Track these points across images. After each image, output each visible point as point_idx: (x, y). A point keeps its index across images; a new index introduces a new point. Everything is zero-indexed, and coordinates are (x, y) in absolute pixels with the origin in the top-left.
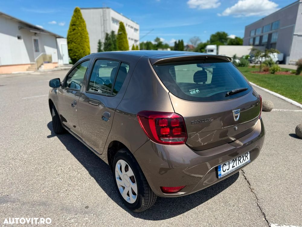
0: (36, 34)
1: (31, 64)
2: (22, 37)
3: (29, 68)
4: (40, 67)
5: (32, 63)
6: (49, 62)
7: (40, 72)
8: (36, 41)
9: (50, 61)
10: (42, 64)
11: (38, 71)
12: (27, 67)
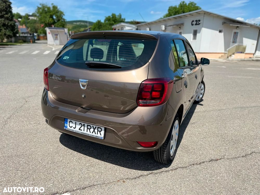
0: (238, 27)
1: (224, 53)
2: (223, 31)
3: (222, 56)
4: (231, 56)
5: (226, 52)
6: (241, 53)
7: (229, 60)
8: (236, 34)
9: (243, 51)
10: (233, 54)
11: (228, 59)
12: (220, 55)
